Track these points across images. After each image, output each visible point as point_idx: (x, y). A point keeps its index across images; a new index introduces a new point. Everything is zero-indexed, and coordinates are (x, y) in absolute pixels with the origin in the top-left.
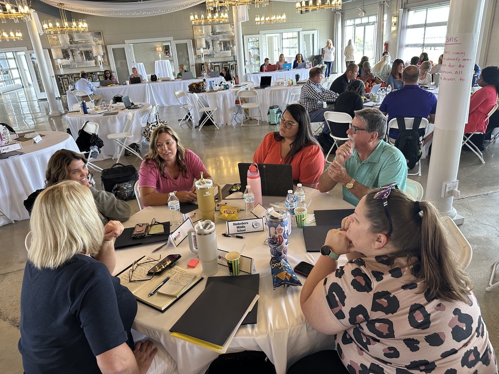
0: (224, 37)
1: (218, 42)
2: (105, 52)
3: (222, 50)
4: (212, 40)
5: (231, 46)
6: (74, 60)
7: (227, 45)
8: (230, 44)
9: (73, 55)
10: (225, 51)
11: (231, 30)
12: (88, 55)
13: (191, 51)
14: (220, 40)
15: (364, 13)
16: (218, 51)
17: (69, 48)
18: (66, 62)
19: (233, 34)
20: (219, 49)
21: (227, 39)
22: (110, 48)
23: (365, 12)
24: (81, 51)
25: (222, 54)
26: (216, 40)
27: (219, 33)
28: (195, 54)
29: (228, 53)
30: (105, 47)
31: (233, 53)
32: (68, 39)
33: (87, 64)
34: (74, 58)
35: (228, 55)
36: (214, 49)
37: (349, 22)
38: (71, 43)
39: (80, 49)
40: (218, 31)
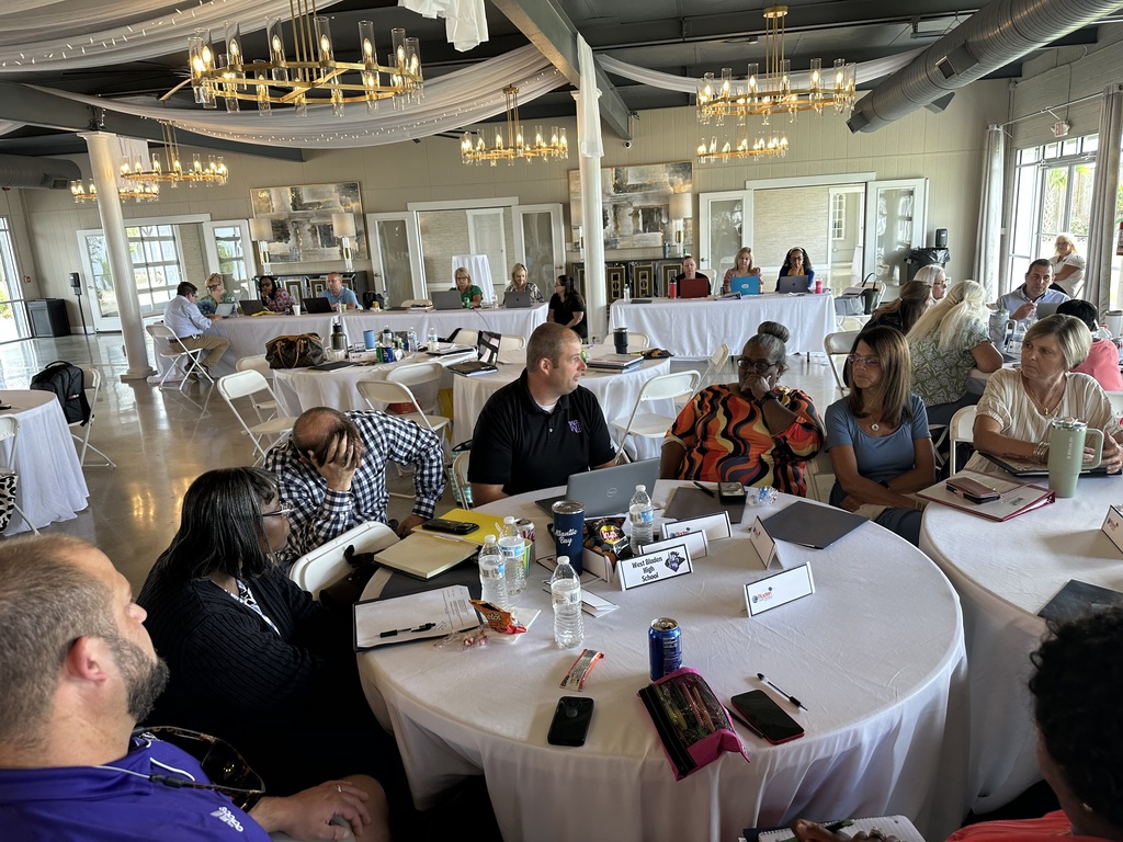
0: (646, 197)
1: (631, 210)
2: (361, 228)
3: (637, 231)
4: (615, 207)
5: (664, 221)
6: (298, 245)
7: (653, 219)
8: (661, 215)
9: (296, 235)
10: (647, 234)
11: (667, 180)
12: (327, 235)
13: (558, 231)
14: (636, 204)
15: (1066, 127)
16: (627, 233)
17: (290, 218)
18: (279, 247)
19: (672, 189)
20: (632, 229)
21: (653, 203)
22: (374, 220)
23: (1070, 124)
24: (313, 226)
25: (638, 241)
26: (625, 206)
27: (635, 188)
28: (569, 238)
29: (655, 239)
30: (362, 218)
31: (666, 238)
32: (289, 197)
33: (323, 255)
34: (297, 240)
35: (653, 244)
36: (617, 227)
37: (1029, 155)
38: (295, 208)
39: (311, 221)
40: (631, 181)
